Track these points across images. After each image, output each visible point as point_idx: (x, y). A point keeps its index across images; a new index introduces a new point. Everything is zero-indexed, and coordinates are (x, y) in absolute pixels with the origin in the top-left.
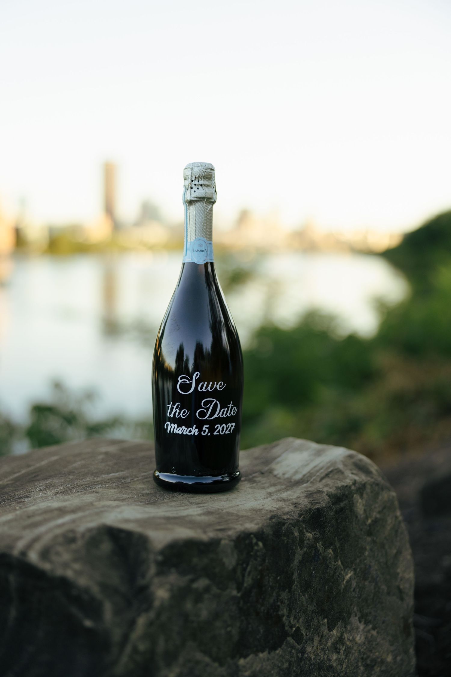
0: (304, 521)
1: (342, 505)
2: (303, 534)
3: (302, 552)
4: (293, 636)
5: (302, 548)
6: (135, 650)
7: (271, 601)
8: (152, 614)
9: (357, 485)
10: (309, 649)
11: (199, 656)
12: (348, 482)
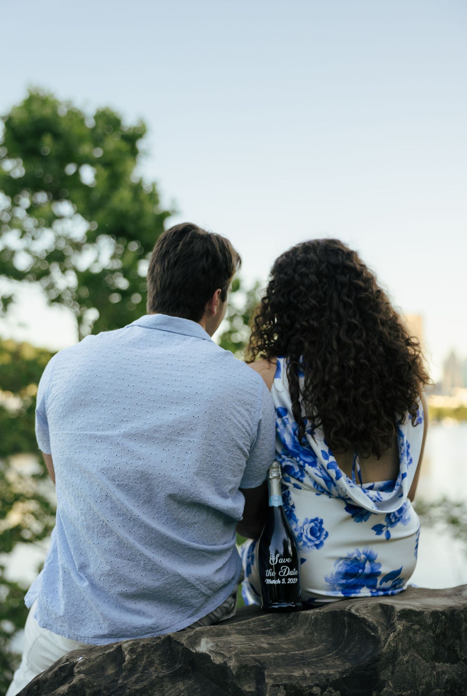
2: (466, 616)
3: (466, 625)
4: (463, 661)
5: (466, 623)
11: (416, 655)
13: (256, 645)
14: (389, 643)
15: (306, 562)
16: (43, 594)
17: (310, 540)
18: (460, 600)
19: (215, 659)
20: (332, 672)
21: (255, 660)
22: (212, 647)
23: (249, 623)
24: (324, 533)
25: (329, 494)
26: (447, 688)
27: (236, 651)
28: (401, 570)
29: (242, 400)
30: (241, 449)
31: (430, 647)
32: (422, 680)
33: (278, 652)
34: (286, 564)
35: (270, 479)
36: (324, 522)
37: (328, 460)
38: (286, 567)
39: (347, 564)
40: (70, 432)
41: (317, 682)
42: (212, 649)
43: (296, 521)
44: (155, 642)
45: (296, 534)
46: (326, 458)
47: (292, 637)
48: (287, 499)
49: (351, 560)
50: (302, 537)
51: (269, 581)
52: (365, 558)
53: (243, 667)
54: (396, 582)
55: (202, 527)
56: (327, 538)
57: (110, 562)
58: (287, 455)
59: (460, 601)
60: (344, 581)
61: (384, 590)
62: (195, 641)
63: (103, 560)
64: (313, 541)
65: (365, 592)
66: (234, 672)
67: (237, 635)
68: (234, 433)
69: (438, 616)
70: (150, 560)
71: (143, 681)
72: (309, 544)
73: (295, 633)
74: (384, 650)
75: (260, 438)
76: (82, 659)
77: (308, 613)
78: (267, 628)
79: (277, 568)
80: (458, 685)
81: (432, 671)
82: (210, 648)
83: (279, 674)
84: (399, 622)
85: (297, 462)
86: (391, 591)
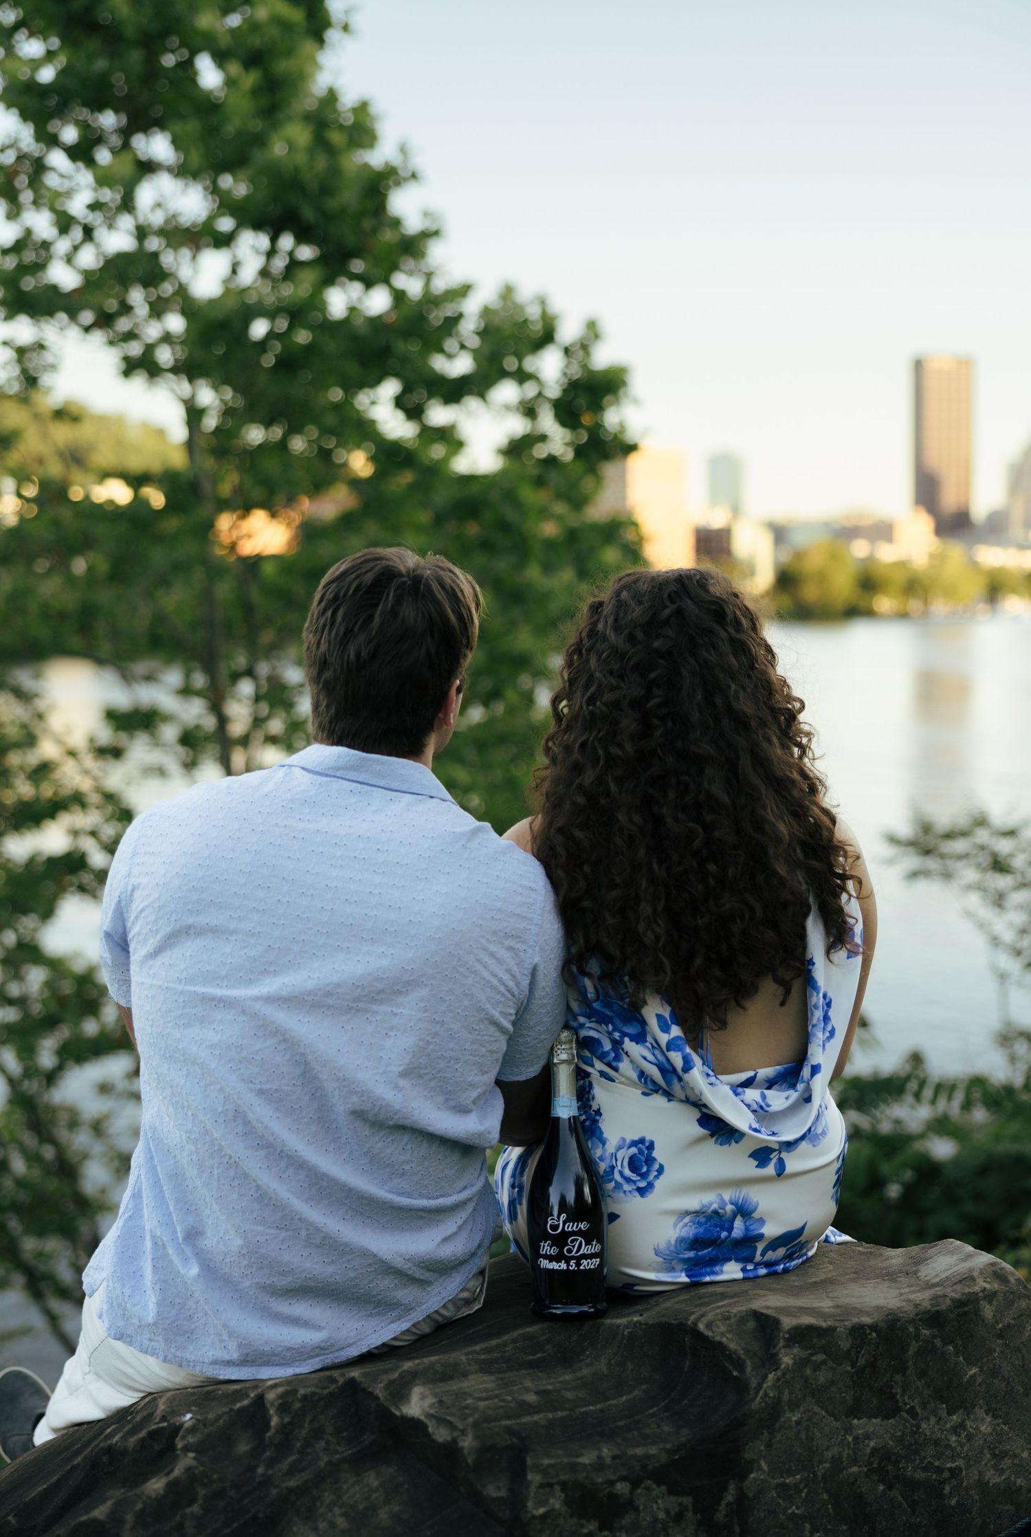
0: (920, 1320)
1: (966, 1309)
2: (919, 1330)
3: (917, 1345)
4: (907, 1412)
5: (917, 1341)
6: (766, 1394)
7: (885, 1380)
8: (779, 1373)
9: (986, 1292)
10: (924, 1426)
11: (816, 1409)
12: (977, 1289)
13: (515, 1398)
14: (765, 1392)
15: (618, 1221)
16: (116, 1279)
17: (628, 1180)
18: (912, 1289)
19: (436, 1432)
20: (653, 1451)
21: (510, 1431)
22: (431, 1406)
23: (505, 1344)
24: (656, 1166)
25: (669, 1095)
26: (872, 1464)
27: (476, 1416)
28: (803, 1228)
29: (501, 931)
30: (497, 1024)
31: (843, 1393)
32: (825, 1452)
33: (554, 1410)
34: (580, 1233)
35: (555, 1064)
36: (656, 1145)
37: (669, 1034)
38: (577, 1240)
39: (699, 1223)
40: (166, 984)
41: (624, 1473)
42: (432, 1411)
43: (603, 1142)
44: (325, 1388)
45: (603, 1166)
46: (666, 1029)
47: (585, 1372)
48: (586, 1096)
49: (706, 1214)
50: (613, 1173)
51: (545, 1264)
52: (733, 1211)
53: (486, 1449)
54: (794, 1249)
55: (419, 1168)
56: (662, 1177)
57: (242, 1231)
58: (589, 1017)
59: (911, 1293)
60: (691, 1254)
61: (768, 1265)
62: (400, 1391)
63: (229, 1226)
64: (634, 1182)
65: (731, 1271)
66: (469, 1460)
67: (481, 1375)
68: (482, 997)
69: (865, 1333)
70: (317, 1229)
71: (303, 1470)
72: (627, 1187)
73: (591, 1364)
74: (755, 1405)
75: (537, 996)
76: (191, 1418)
77: (619, 1321)
78: (539, 1355)
79: (561, 1240)
80: (893, 1458)
81: (844, 1435)
82: (428, 1409)
83: (552, 1461)
84: (788, 1350)
85: (610, 1033)
86: (782, 1266)
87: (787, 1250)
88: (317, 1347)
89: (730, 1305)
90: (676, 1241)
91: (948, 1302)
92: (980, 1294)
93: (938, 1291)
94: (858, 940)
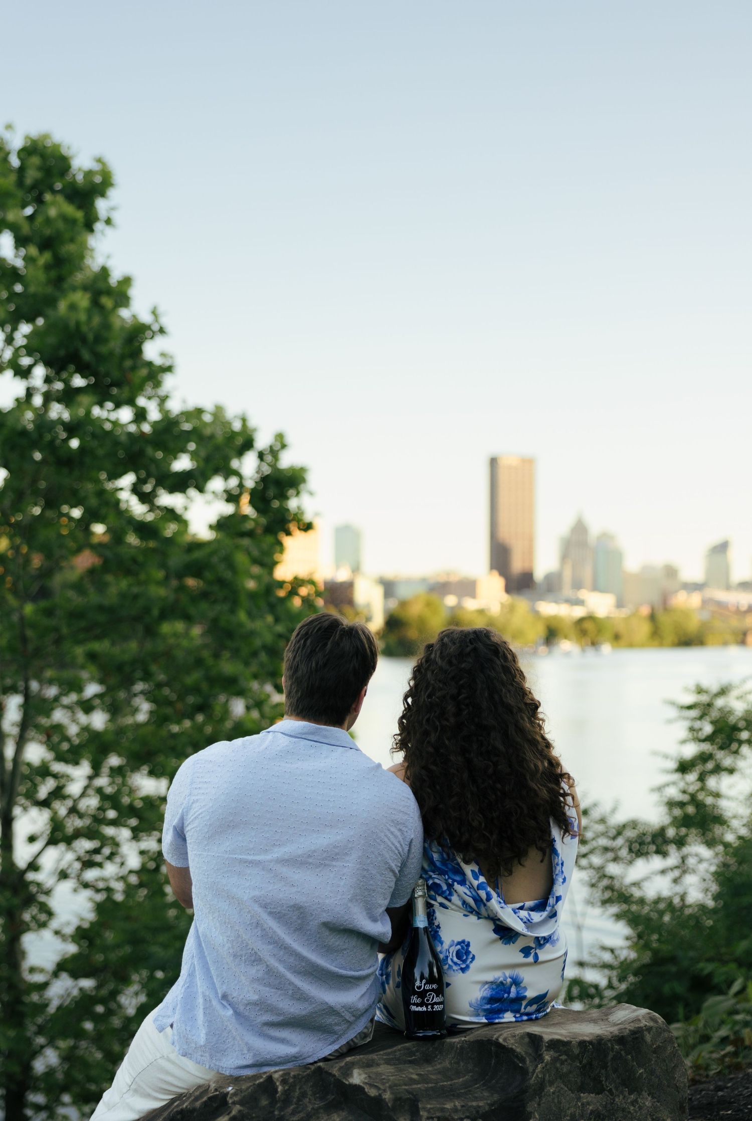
0: (614, 1040)
1: (637, 1035)
2: (613, 1046)
3: (612, 1054)
4: (608, 1091)
5: (612, 1052)
7: (597, 1072)
8: (544, 1065)
9: (647, 1027)
10: (617, 1100)
11: (562, 1086)
12: (642, 1025)
13: (406, 1076)
14: (537, 1075)
15: (451, 986)
17: (456, 964)
18: (607, 1026)
19: (370, 1091)
20: (481, 1104)
21: (407, 1091)
22: (365, 1078)
23: (395, 1052)
24: (471, 956)
25: (479, 916)
27: (390, 1083)
28: (547, 992)
29: (396, 820)
30: (393, 871)
31: (576, 1078)
32: (567, 1111)
33: (427, 1083)
34: (433, 990)
35: (416, 898)
36: (471, 944)
37: (479, 880)
38: (432, 994)
39: (493, 989)
41: (468, 1114)
42: (366, 1081)
43: (442, 943)
45: (442, 956)
46: (476, 878)
47: (439, 1066)
48: (431, 918)
49: (497, 984)
50: (447, 960)
51: (414, 1008)
52: (510, 982)
53: (397, 1100)
54: (541, 1006)
55: (351, 953)
56: (474, 962)
58: (434, 872)
59: (607, 1028)
60: (488, 1006)
61: (527, 1014)
62: (347, 1071)
64: (459, 965)
65: (509, 1017)
66: (389, 1105)
67: (386, 1066)
68: (387, 856)
69: (586, 1045)
71: (299, 1112)
72: (455, 968)
73: (441, 1063)
74: (532, 1081)
76: (232, 1089)
77: (454, 1040)
78: (413, 1058)
79: (423, 994)
80: (602, 1116)
81: (577, 1102)
82: (363, 1080)
83: (432, 1106)
84: (548, 1052)
85: (446, 880)
86: (535, 1016)
87: (537, 1007)
88: (293, 1057)
89: (514, 1030)
90: (481, 998)
91: (628, 1031)
92: (644, 1028)
93: (621, 1026)
94: (576, 829)
